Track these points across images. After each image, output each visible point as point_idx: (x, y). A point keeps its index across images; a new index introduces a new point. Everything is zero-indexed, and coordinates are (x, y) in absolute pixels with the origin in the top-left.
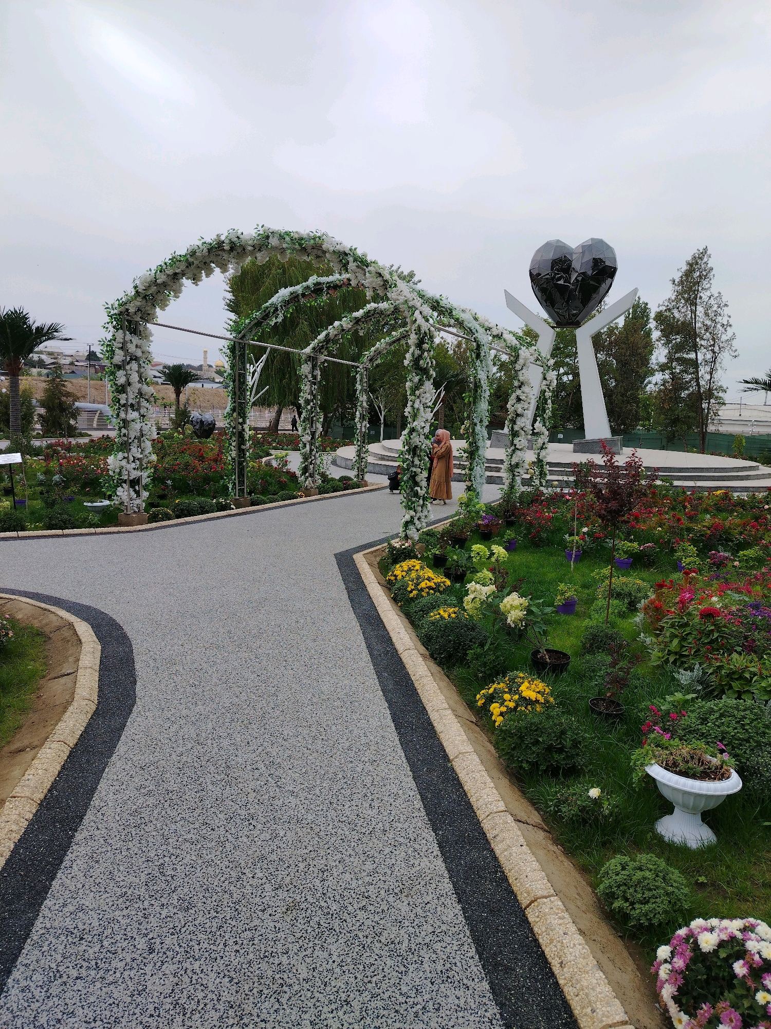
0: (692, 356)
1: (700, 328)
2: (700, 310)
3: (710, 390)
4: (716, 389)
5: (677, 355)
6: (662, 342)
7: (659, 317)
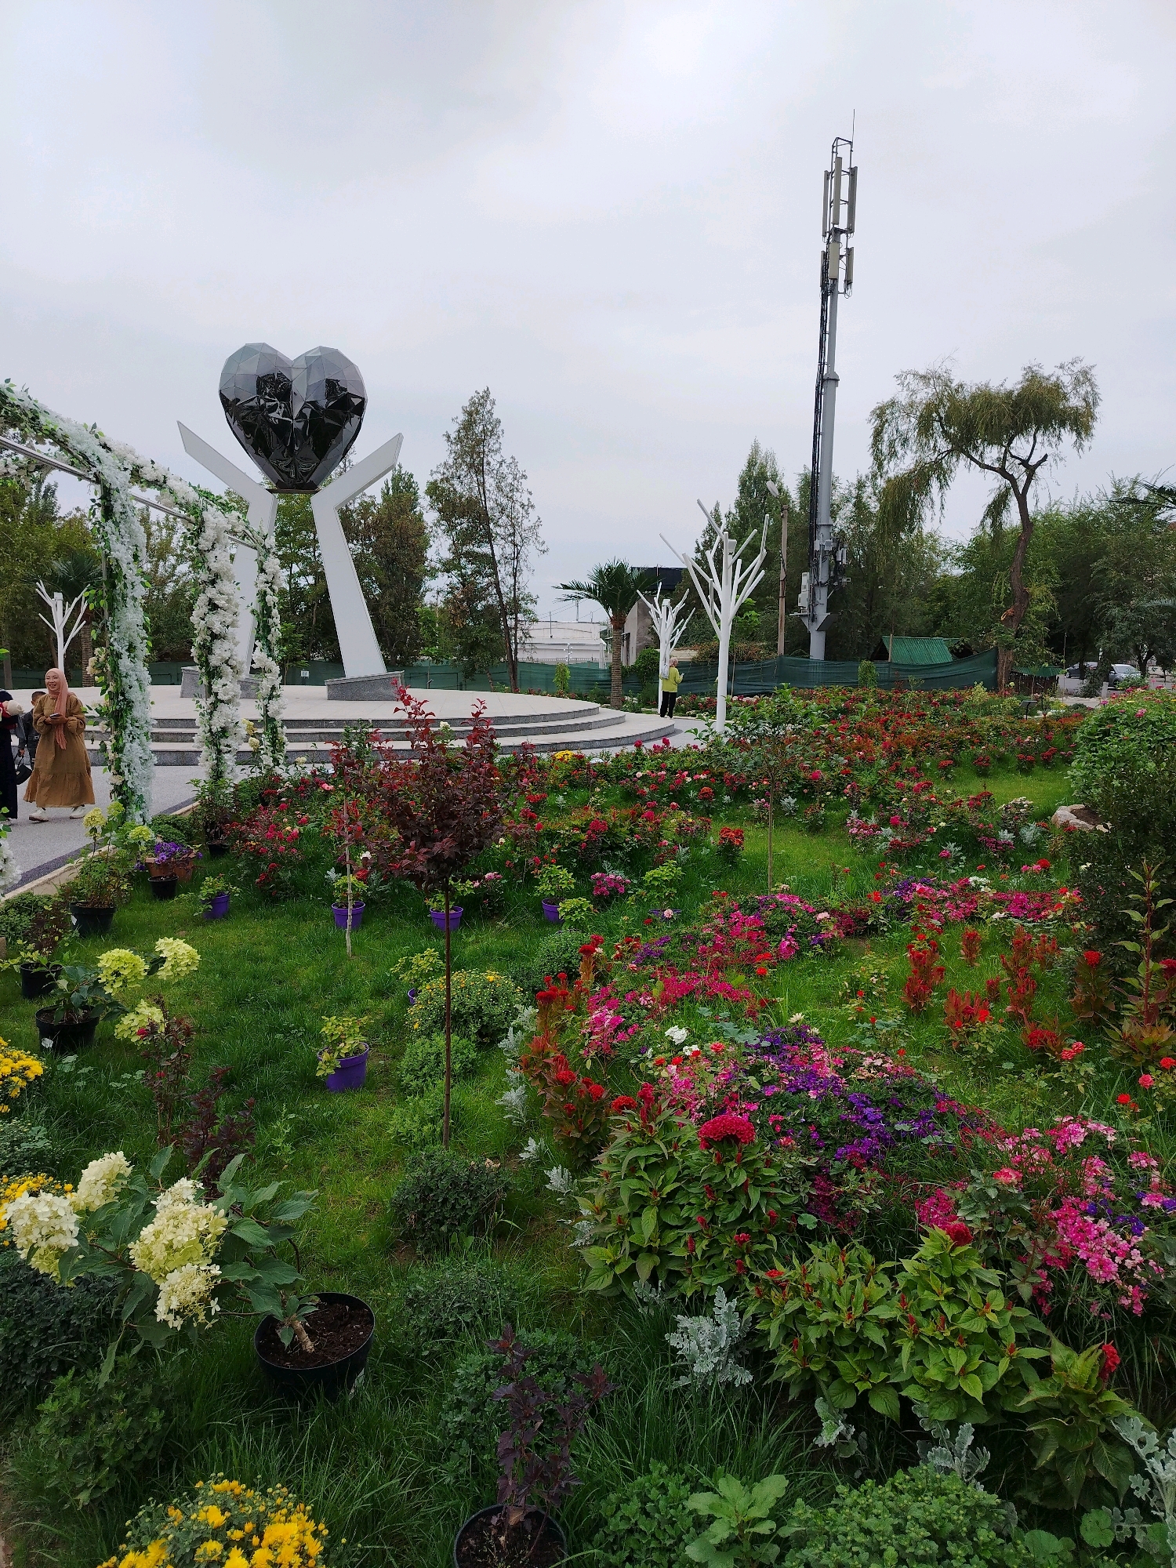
0: (485, 549)
1: (492, 509)
2: (490, 482)
3: (515, 600)
4: (523, 599)
5: (465, 549)
6: (443, 527)
7: (433, 490)
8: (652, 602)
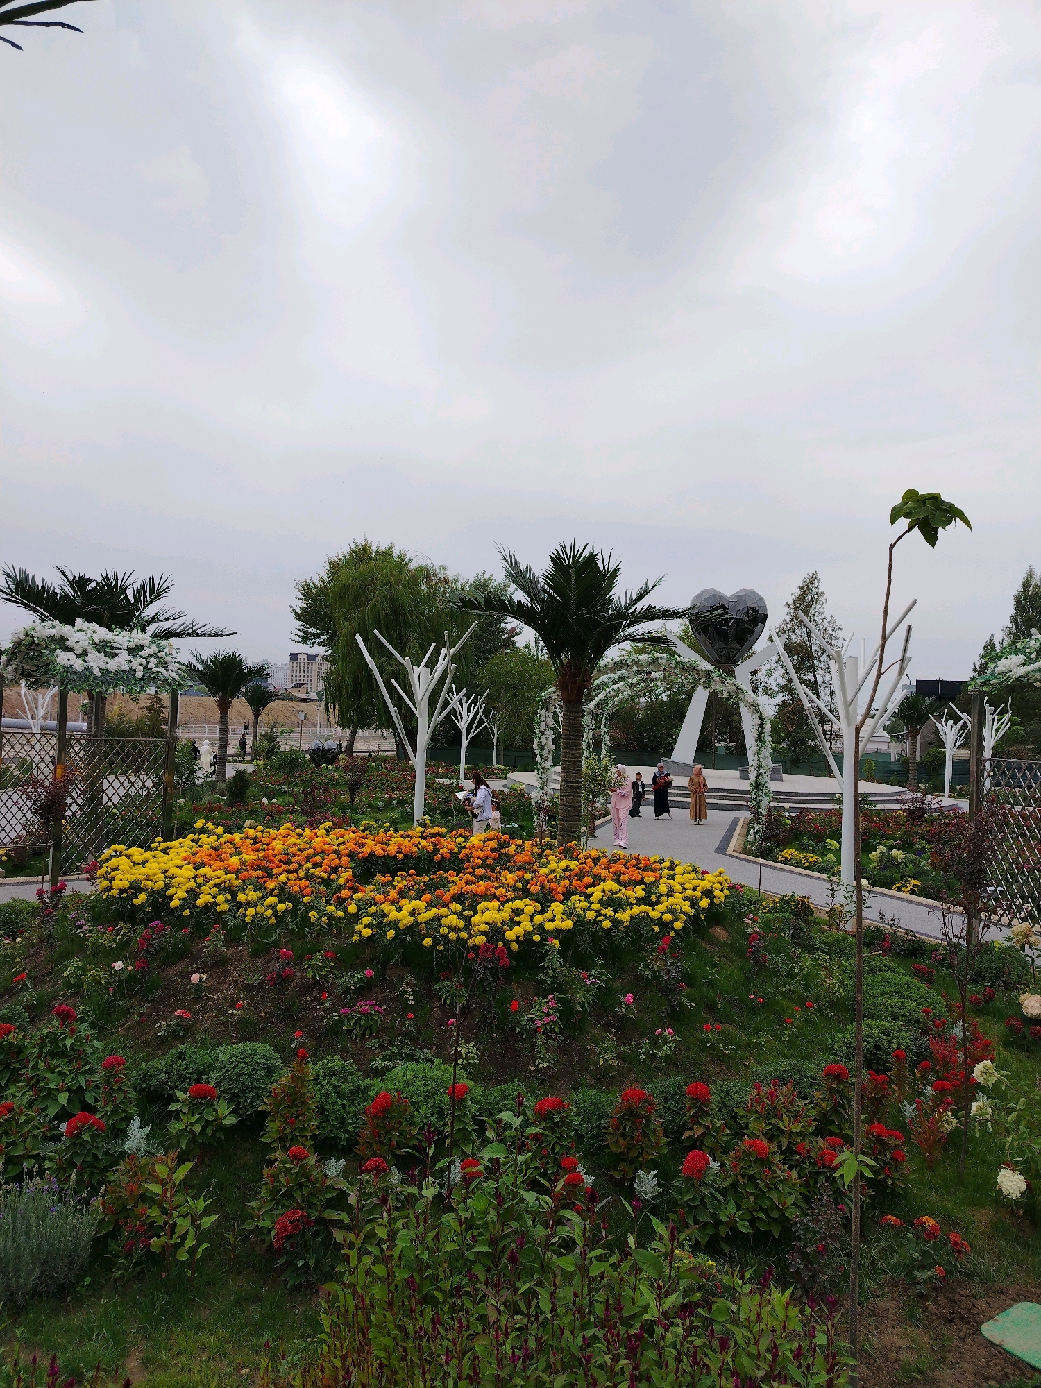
0: (811, 677)
1: (816, 650)
8: (940, 722)
